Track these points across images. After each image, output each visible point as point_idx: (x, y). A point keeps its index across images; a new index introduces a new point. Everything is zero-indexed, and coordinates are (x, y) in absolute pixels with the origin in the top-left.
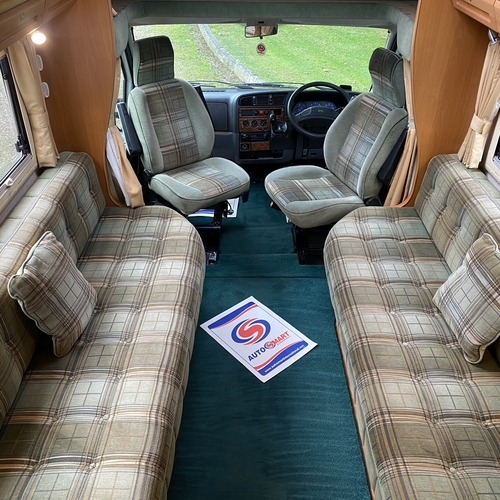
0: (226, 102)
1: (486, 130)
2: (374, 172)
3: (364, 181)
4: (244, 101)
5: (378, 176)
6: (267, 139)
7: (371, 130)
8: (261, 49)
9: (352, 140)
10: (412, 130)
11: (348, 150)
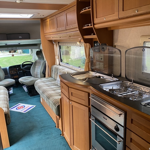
0: (6, 69)
1: (58, 58)
2: (42, 72)
3: (40, 74)
4: (10, 67)
5: (43, 73)
6: (17, 75)
7: (39, 65)
8: (13, 55)
9: (36, 69)
10: (46, 62)
11: (36, 71)
